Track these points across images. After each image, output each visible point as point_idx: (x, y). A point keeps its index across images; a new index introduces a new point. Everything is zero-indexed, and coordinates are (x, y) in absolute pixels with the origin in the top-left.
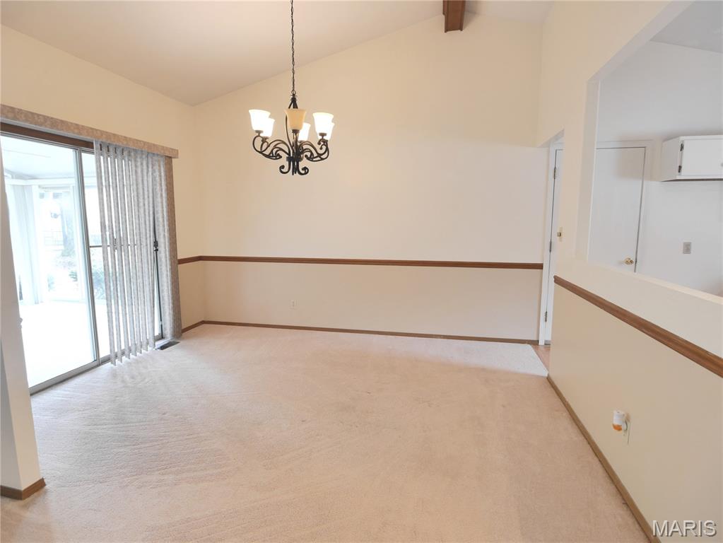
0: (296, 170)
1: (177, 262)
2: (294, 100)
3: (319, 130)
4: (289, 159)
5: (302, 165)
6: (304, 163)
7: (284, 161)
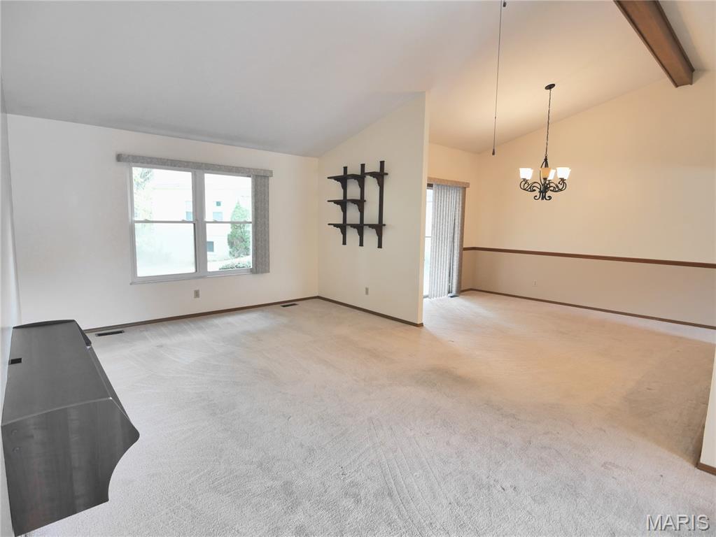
0: (544, 197)
1: (463, 249)
2: (546, 160)
3: (560, 176)
4: (540, 192)
5: (547, 194)
6: (549, 193)
7: (537, 193)
